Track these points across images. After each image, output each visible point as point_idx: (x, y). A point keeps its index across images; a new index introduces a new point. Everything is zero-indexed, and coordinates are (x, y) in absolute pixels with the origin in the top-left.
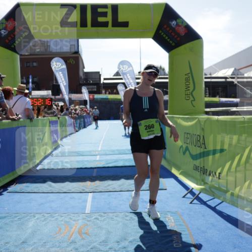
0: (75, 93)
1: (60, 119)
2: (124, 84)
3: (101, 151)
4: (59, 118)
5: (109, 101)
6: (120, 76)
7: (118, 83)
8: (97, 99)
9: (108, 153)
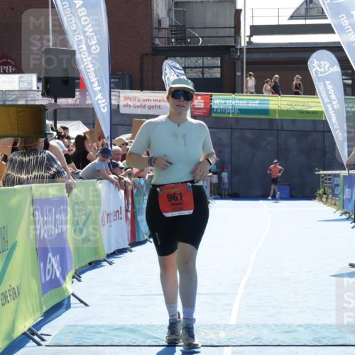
0: (132, 87)
1: (75, 191)
2: (336, 49)
3: (238, 326)
4: (69, 188)
5: (271, 121)
6: (323, 16)
7: (313, 48)
8: (223, 111)
9: (268, 337)
